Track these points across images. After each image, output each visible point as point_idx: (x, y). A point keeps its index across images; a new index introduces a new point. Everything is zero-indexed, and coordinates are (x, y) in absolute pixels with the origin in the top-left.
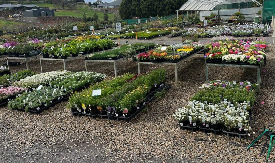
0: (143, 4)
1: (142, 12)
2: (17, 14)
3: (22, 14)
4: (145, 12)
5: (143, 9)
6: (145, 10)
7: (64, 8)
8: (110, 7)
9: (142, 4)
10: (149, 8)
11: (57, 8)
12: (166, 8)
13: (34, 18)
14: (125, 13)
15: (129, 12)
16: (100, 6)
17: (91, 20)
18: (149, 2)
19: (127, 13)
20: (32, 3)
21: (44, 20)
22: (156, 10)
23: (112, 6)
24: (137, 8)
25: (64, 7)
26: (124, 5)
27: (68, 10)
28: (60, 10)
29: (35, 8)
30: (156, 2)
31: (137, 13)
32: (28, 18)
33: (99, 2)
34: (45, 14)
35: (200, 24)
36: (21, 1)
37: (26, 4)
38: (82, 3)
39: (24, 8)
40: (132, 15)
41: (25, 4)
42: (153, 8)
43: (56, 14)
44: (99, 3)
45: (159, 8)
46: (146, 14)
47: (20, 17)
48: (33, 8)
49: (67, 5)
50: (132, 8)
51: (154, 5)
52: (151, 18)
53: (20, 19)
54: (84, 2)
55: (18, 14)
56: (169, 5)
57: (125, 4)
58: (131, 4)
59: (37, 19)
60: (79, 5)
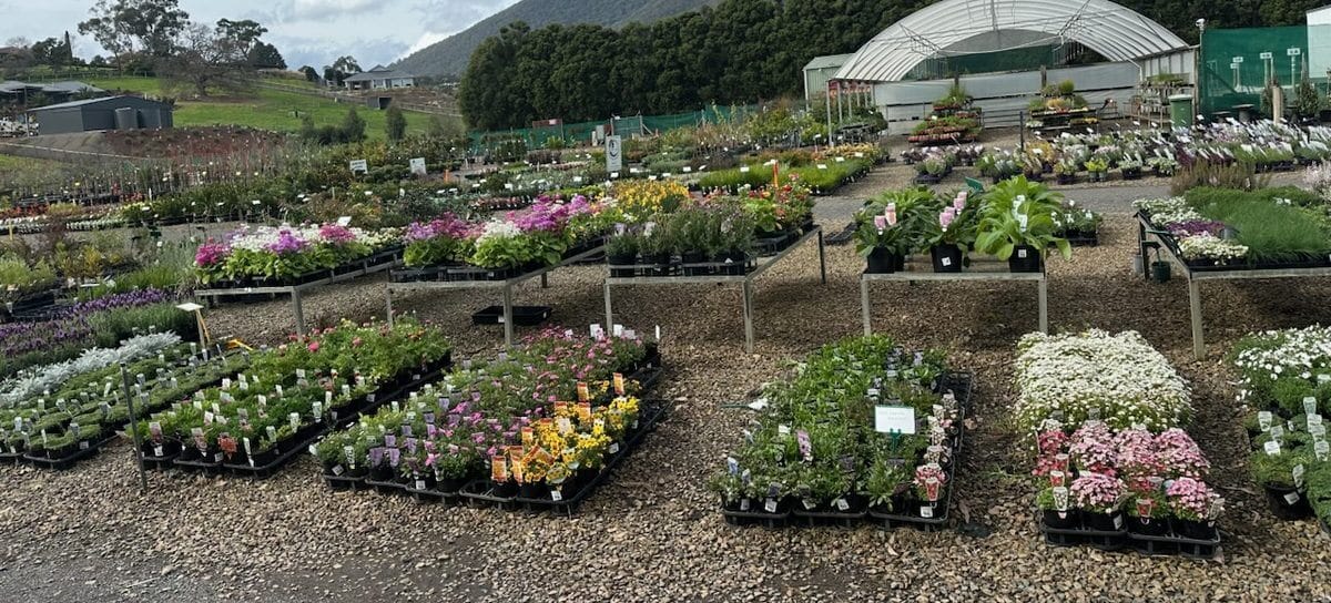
0: (562, 69)
1: (561, 101)
2: (9, 124)
3: (31, 120)
4: (571, 98)
5: (562, 89)
6: (572, 93)
7: (205, 94)
8: (399, 83)
9: (557, 66)
10: (586, 80)
11: (174, 92)
12: (660, 80)
13: (89, 138)
14: (489, 106)
15: (505, 100)
16: (357, 83)
17: (332, 138)
18: (589, 57)
19: (495, 103)
20: (65, 76)
21: (128, 144)
22: (619, 91)
23: (405, 82)
24: (537, 83)
25: (206, 89)
26: (482, 74)
27: (222, 99)
28: (190, 104)
29: (86, 95)
30: (616, 58)
31: (536, 106)
32: (61, 137)
33: (346, 67)
34: (135, 116)
35: (924, 134)
36: (18, 70)
37: (39, 79)
38: (277, 70)
39: (38, 96)
40: (515, 114)
41: (35, 82)
42: (605, 82)
43: (178, 120)
44: (343, 69)
45: (631, 81)
46: (576, 108)
47: (19, 133)
48: (76, 97)
49: (219, 78)
50: (514, 83)
51: (608, 70)
52: (615, 121)
53: (26, 142)
54: (283, 66)
55: (10, 120)
56: (671, 68)
57: (488, 69)
58: (511, 69)
59: (100, 142)
60: (267, 81)
